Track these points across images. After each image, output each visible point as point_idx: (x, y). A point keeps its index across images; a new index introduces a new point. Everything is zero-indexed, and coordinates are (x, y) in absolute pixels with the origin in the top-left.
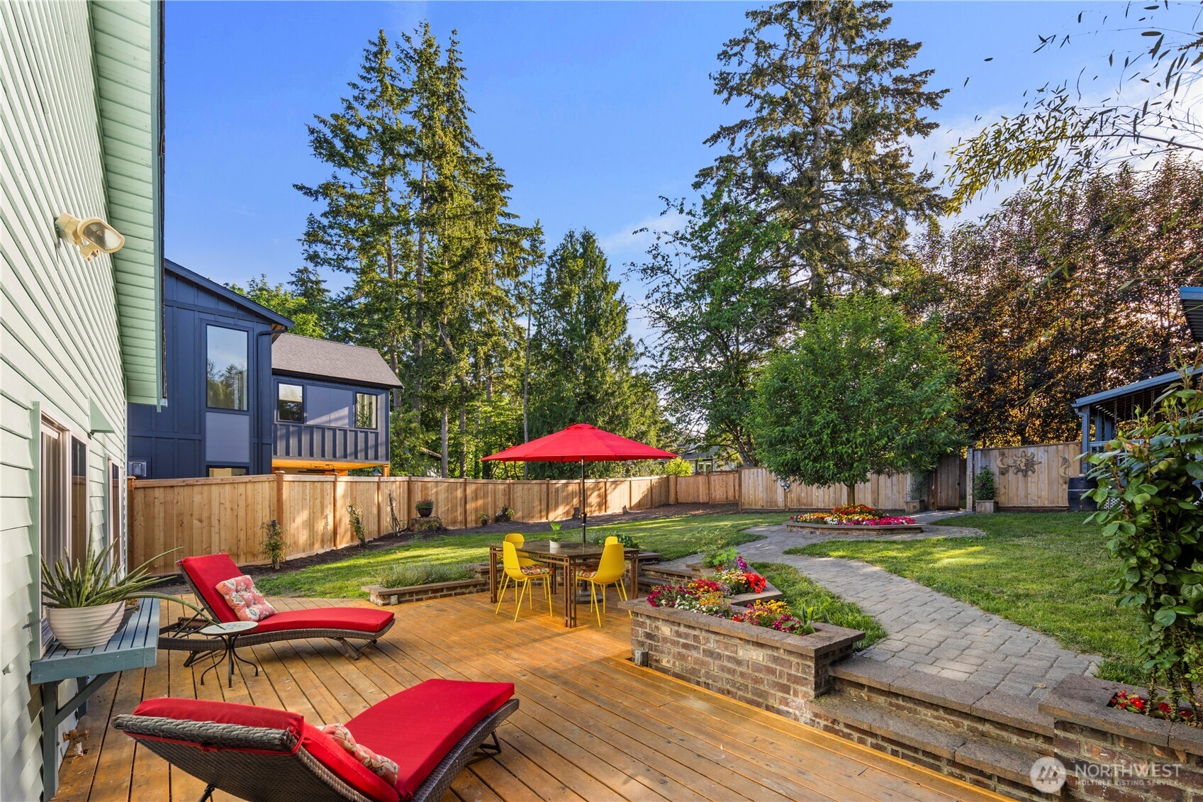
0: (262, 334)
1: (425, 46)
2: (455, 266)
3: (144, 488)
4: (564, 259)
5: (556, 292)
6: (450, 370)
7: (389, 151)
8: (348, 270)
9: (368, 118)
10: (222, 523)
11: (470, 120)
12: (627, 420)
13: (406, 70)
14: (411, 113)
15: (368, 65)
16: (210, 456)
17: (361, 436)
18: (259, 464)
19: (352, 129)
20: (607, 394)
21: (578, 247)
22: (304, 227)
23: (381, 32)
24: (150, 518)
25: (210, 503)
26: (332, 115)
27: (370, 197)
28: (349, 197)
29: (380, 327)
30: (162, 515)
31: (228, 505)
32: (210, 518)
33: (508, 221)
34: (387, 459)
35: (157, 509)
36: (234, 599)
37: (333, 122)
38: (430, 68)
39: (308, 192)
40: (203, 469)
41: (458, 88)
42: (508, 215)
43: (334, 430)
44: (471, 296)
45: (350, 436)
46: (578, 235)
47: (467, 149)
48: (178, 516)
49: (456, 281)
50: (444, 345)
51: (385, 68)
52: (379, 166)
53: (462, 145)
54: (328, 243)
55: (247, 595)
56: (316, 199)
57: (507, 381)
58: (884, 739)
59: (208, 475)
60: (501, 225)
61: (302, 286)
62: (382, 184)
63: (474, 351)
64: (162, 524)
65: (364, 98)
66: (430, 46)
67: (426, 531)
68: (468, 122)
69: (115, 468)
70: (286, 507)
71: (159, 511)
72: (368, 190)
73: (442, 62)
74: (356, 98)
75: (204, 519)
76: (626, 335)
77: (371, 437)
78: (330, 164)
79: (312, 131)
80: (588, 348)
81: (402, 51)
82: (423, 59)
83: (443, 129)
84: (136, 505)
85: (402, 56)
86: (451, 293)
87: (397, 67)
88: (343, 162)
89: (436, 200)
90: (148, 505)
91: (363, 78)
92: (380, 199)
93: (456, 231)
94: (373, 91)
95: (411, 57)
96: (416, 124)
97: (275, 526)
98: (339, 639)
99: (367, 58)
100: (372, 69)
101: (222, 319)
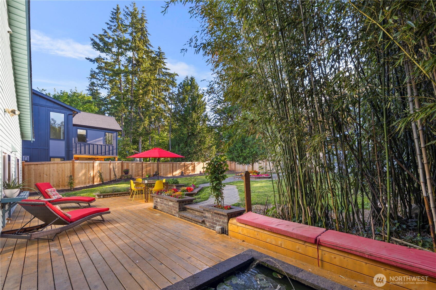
0: (69, 115)
1: (134, 11)
2: (143, 88)
3: (28, 165)
4: (184, 86)
5: (181, 97)
6: (141, 124)
7: (120, 47)
8: (105, 88)
9: (113, 35)
10: (54, 176)
11: (149, 38)
12: (205, 142)
13: (127, 19)
14: (129, 33)
15: (113, 17)
16: (51, 154)
17: (107, 147)
18: (68, 157)
19: (106, 39)
20: (198, 133)
21: (189, 82)
22: (89, 73)
23: (117, 5)
24: (30, 174)
25: (50, 169)
26: (99, 35)
27: (113, 63)
28: (106, 63)
29: (116, 109)
30: (34, 173)
31: (56, 170)
32: (50, 174)
33: (166, 71)
34: (117, 155)
35: (32, 172)
36: (50, 193)
37: (100, 37)
38: (136, 18)
39: (91, 60)
40: (48, 158)
41: (145, 26)
42: (166, 69)
43: (98, 145)
44: (149, 99)
45: (103, 147)
46: (189, 78)
47: (148, 48)
48: (39, 174)
49: (144, 93)
50: (140, 115)
51: (119, 18)
52: (117, 52)
53: (146, 46)
54: (98, 79)
55: (54, 193)
56: (94, 63)
57: (166, 127)
58: (183, 216)
59: (50, 161)
60: (163, 72)
61: (91, 91)
62: (118, 58)
63: (150, 118)
64: (34, 176)
65: (111, 28)
66: (136, 11)
67: (126, 179)
68: (148, 38)
69: (18, 160)
70: (75, 171)
71: (33, 172)
72: (113, 60)
73: (139, 16)
74: (109, 28)
75: (48, 174)
76: (206, 113)
77: (111, 148)
78: (99, 52)
79: (92, 40)
80: (192, 117)
81: (126, 12)
82: (133, 15)
83: (139, 41)
84: (25, 170)
85: (125, 14)
86: (142, 98)
87: (123, 18)
88: (103, 51)
89: (137, 65)
90: (29, 170)
91: (111, 21)
92: (118, 64)
93: (144, 76)
94: (115, 26)
95: (129, 14)
96: (130, 38)
97: (72, 177)
98: (78, 203)
99: (112, 14)
100: (115, 18)
101: (55, 110)
